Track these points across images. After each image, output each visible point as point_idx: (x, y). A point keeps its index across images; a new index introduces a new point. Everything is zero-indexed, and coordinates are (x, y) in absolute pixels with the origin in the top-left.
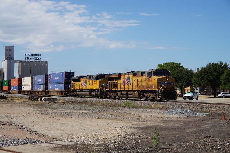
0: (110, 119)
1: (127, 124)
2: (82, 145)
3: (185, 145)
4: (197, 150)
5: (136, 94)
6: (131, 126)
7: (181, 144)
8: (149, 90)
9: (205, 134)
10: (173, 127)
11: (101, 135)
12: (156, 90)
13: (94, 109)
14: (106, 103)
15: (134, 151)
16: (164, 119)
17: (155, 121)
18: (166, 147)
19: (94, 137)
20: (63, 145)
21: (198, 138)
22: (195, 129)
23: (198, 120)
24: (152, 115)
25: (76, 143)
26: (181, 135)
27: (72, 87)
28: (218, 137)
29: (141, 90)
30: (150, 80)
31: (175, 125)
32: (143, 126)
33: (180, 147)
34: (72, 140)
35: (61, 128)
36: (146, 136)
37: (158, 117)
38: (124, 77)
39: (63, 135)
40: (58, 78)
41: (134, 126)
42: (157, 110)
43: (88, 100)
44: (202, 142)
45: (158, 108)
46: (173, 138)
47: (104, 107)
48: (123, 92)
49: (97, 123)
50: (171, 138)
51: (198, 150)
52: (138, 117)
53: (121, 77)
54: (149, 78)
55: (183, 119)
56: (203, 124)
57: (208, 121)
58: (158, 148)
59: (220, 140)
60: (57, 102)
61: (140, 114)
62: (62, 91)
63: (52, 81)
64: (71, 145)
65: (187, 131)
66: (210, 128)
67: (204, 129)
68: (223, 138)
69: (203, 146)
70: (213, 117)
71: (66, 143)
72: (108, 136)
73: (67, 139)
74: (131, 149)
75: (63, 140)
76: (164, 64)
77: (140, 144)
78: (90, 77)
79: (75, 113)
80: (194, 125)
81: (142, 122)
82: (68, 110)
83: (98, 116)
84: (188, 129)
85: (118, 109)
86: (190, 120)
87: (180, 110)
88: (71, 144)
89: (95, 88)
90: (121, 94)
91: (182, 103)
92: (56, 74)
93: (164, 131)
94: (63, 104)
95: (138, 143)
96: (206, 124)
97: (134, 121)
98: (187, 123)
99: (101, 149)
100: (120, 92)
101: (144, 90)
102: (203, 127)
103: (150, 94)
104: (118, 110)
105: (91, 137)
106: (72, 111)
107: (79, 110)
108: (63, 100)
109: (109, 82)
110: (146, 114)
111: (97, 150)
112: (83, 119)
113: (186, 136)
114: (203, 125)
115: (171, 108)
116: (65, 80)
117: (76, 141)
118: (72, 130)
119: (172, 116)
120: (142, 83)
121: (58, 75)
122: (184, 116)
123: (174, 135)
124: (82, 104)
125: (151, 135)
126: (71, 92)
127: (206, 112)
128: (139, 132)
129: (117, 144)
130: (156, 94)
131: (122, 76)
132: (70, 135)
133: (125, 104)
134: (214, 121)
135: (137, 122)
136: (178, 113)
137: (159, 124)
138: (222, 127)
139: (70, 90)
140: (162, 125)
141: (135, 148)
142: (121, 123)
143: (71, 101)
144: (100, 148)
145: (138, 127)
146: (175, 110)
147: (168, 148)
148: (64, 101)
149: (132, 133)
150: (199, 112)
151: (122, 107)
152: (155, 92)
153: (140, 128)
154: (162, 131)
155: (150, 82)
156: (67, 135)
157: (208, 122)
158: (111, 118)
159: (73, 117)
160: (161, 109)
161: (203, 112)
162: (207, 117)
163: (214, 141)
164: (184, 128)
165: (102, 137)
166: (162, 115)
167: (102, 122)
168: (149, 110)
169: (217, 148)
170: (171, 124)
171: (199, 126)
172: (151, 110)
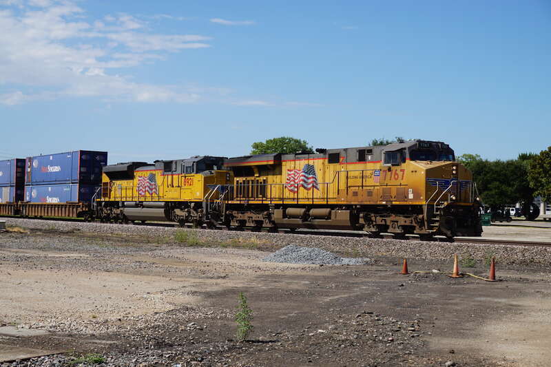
0: (135, 273)
1: (176, 286)
2: (65, 336)
3: (312, 334)
4: (340, 346)
5: (344, 216)
6: (188, 289)
7: (304, 331)
8: (393, 206)
9: (360, 307)
10: (287, 291)
11: (112, 312)
12: (421, 206)
13: (97, 248)
14: (128, 234)
15: (191, 350)
16: (267, 273)
17: (243, 276)
18: (268, 340)
19: (94, 317)
20: (18, 337)
21: (343, 317)
22: (337, 295)
23: (345, 275)
24: (239, 263)
25: (50, 331)
26: (306, 309)
27: (105, 195)
28: (389, 313)
29: (361, 205)
30: (396, 174)
31: (291, 287)
32: (215, 289)
33: (301, 339)
34: (41, 324)
35: (14, 295)
36: (222, 313)
37: (252, 268)
38: (293, 166)
39: (17, 312)
40: (57, 169)
41: (194, 289)
42: (250, 251)
43: (86, 226)
44: (352, 326)
45: (253, 247)
46: (286, 317)
47: (124, 243)
48: (290, 211)
49: (103, 283)
50: (280, 317)
51: (343, 346)
52: (203, 268)
53: (280, 165)
54: (393, 168)
55: (311, 273)
56: (356, 283)
57: (368, 277)
58: (248, 341)
59: (394, 320)
60: (7, 232)
61: (208, 260)
62: (72, 205)
63: (37, 178)
64: (37, 337)
65: (318, 300)
66: (373, 294)
67: (357, 296)
68: (401, 316)
69: (355, 336)
70: (380, 268)
71: (25, 331)
72: (129, 313)
73: (27, 322)
74: (184, 345)
75: (18, 324)
76: (267, 142)
77: (206, 333)
78: (168, 166)
79: (50, 257)
80: (336, 286)
81: (214, 281)
82: (33, 251)
83: (107, 266)
84: (322, 295)
85: (155, 249)
86: (326, 273)
87: (304, 251)
88: (38, 334)
89: (186, 197)
90: (285, 215)
91: (308, 236)
92: (51, 158)
93: (265, 300)
94: (19, 235)
95: (202, 330)
96: (362, 283)
97: (195, 276)
98: (320, 282)
99: (111, 345)
100: (281, 210)
101: (372, 203)
102: (357, 291)
103: (393, 217)
104: (157, 251)
105: (87, 316)
106: (42, 254)
107: (60, 250)
108: (20, 227)
109: (236, 179)
110: (224, 261)
111: (102, 349)
112: (68, 273)
113: (317, 312)
114: (357, 287)
115: (284, 246)
116: (81, 173)
117: (51, 327)
118: (42, 300)
119: (285, 265)
120: (364, 185)
121: (59, 158)
122: (314, 266)
123: (287, 311)
124: (67, 237)
125: (235, 310)
126: (102, 210)
127: (365, 255)
128: (206, 303)
129: (150, 332)
130: (421, 216)
131: (284, 163)
132: (36, 312)
133: (172, 237)
134: (380, 276)
135: (201, 280)
136: (299, 259)
137: (254, 285)
138: (399, 292)
139: (99, 203)
140: (261, 286)
141: (193, 343)
142: (164, 283)
143: (40, 230)
144: (109, 342)
145: (203, 290)
146: (293, 251)
147: (271, 341)
148: (24, 229)
149: (189, 306)
150: (348, 255)
151: (167, 243)
152: (417, 209)
153: (209, 295)
154: (261, 301)
155: (396, 179)
156: (29, 313)
157: (367, 280)
158: (139, 270)
159: (44, 267)
160: (260, 249)
161: (356, 255)
162: (366, 268)
163: (380, 322)
164: (312, 294)
165: (113, 317)
166: (261, 264)
167: (115, 281)
168: (230, 250)
169: (386, 339)
170: (282, 285)
171: (348, 288)
172: (236, 251)
